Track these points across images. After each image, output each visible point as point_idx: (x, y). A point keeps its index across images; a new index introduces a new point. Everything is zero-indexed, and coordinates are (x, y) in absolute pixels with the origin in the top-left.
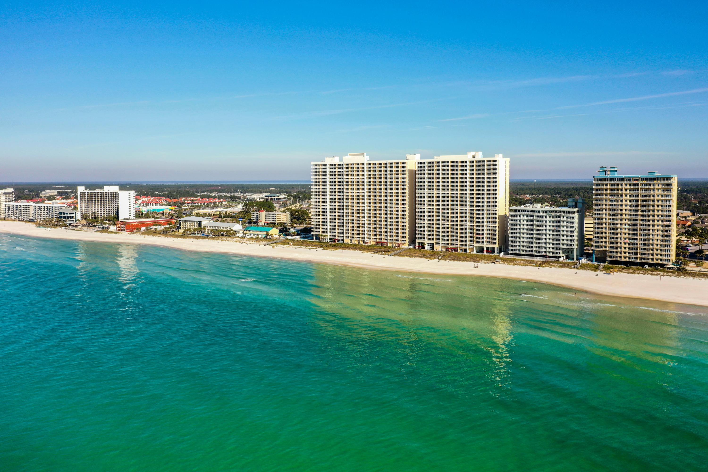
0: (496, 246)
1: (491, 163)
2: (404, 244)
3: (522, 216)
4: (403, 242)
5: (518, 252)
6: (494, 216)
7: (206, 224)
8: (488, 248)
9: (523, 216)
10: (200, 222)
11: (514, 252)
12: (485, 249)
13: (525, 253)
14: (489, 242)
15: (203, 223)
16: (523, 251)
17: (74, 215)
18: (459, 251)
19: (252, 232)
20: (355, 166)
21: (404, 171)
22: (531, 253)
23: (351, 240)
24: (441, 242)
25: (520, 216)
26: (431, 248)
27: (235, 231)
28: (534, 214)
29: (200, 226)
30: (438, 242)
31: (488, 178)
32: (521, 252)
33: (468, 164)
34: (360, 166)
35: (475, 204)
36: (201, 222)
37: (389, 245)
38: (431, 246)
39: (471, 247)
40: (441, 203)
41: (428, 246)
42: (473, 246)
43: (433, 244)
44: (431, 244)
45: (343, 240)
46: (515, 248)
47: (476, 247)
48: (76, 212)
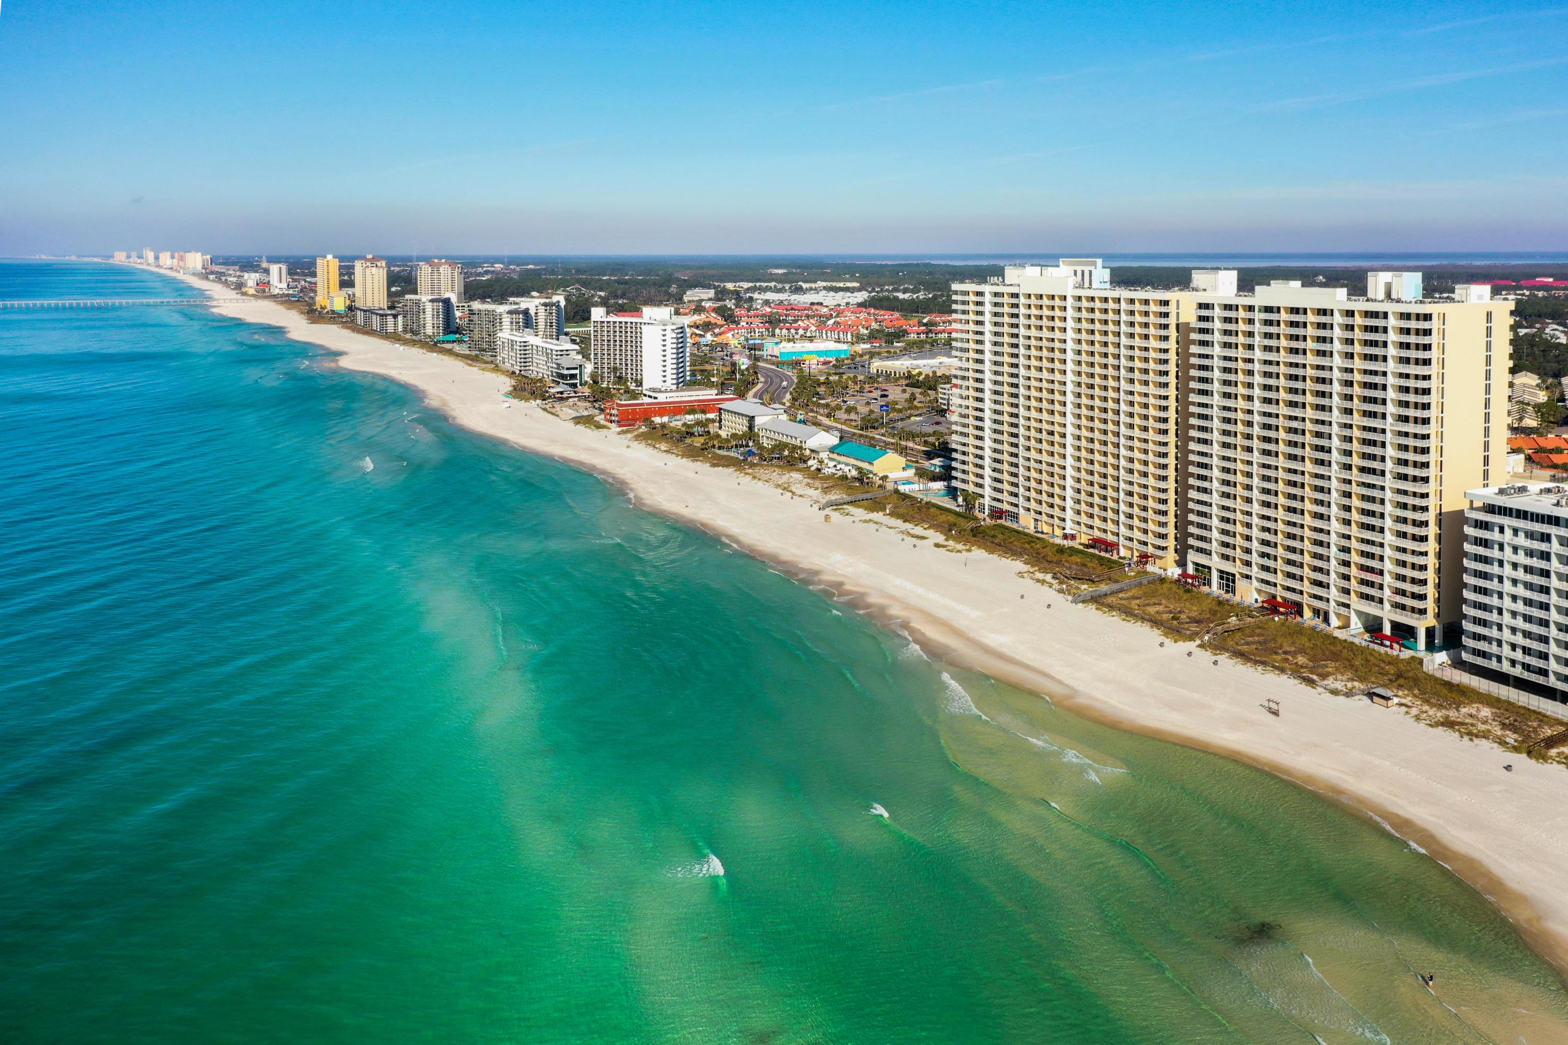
0: (1421, 625)
1: (1413, 324)
2: (1161, 558)
3: (1508, 532)
4: (1160, 553)
5: (1493, 665)
6: (1419, 516)
7: (765, 423)
8: (1396, 626)
9: (1516, 531)
10: (752, 419)
11: (1479, 661)
12: (1387, 630)
13: (1518, 671)
14: (1403, 607)
15: (759, 421)
16: (1513, 663)
17: (577, 372)
18: (1307, 613)
19: (842, 459)
20: (1046, 302)
21: (1166, 327)
22: (1540, 680)
23: (1036, 520)
24: (1255, 571)
25: (1502, 530)
26: (1228, 586)
27: (812, 451)
28: (1553, 530)
29: (751, 427)
30: (1245, 570)
31: (1401, 375)
32: (1506, 667)
33: (1338, 319)
34: (1057, 302)
35: (1356, 461)
36: (753, 417)
37: (1123, 553)
38: (1228, 580)
39: (1343, 610)
40: (1256, 444)
41: (1222, 578)
42: (1347, 606)
43: (1234, 575)
44: (1228, 573)
45: (1015, 517)
46: (1482, 646)
47: (1359, 614)
48: (581, 366)
